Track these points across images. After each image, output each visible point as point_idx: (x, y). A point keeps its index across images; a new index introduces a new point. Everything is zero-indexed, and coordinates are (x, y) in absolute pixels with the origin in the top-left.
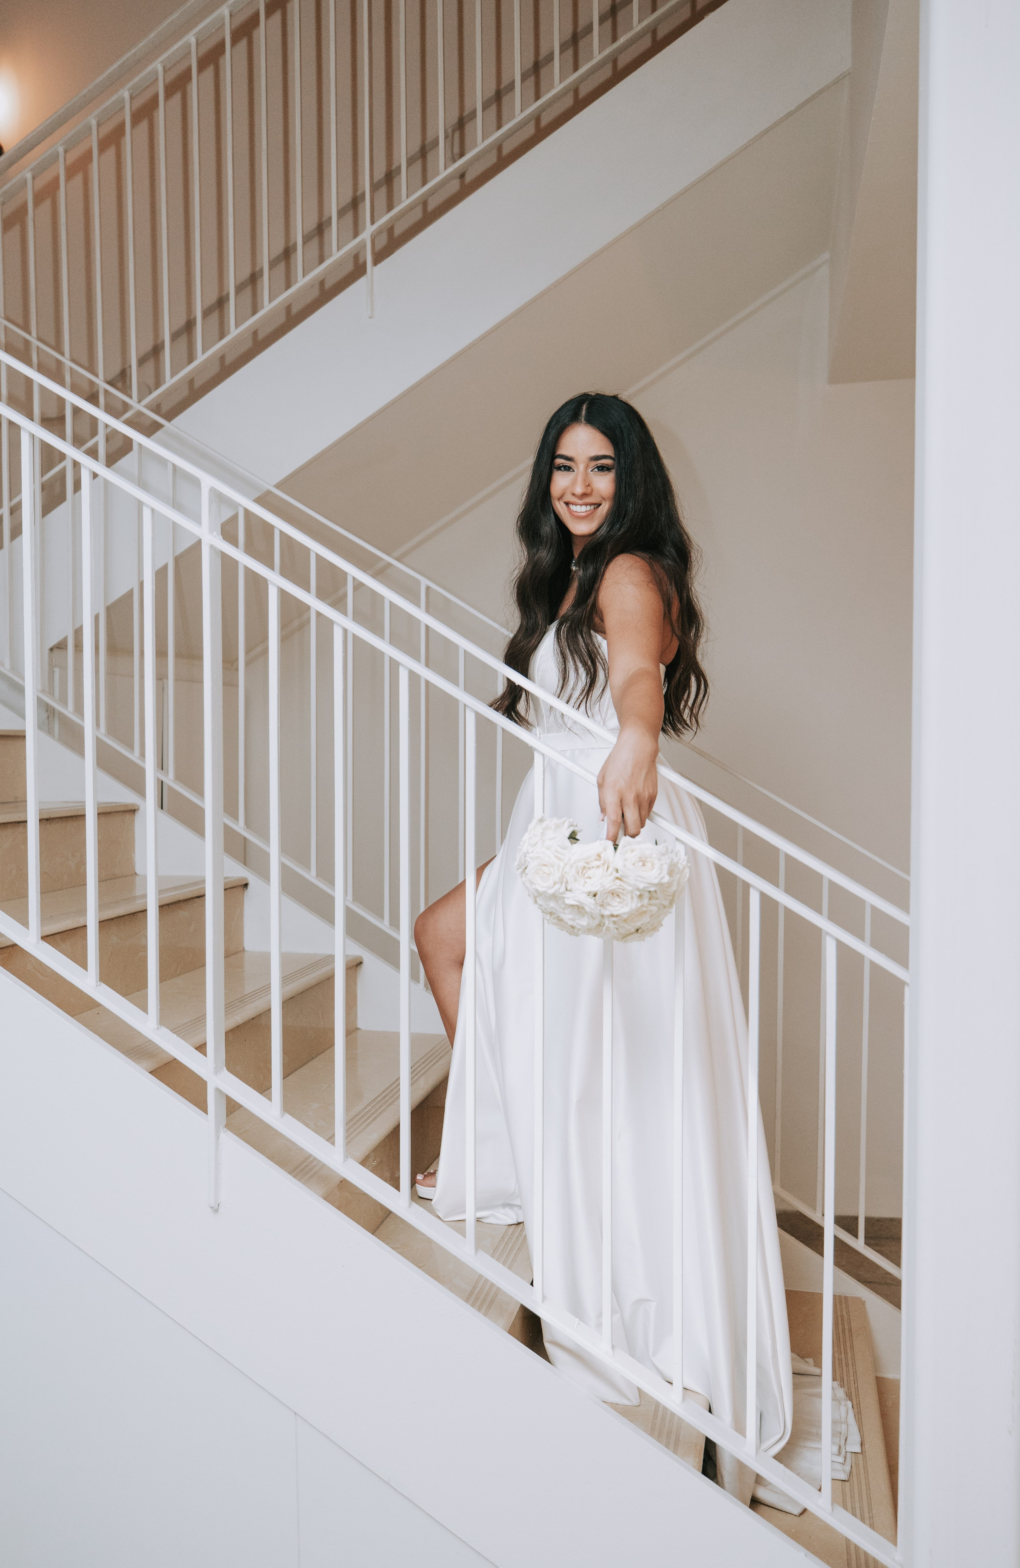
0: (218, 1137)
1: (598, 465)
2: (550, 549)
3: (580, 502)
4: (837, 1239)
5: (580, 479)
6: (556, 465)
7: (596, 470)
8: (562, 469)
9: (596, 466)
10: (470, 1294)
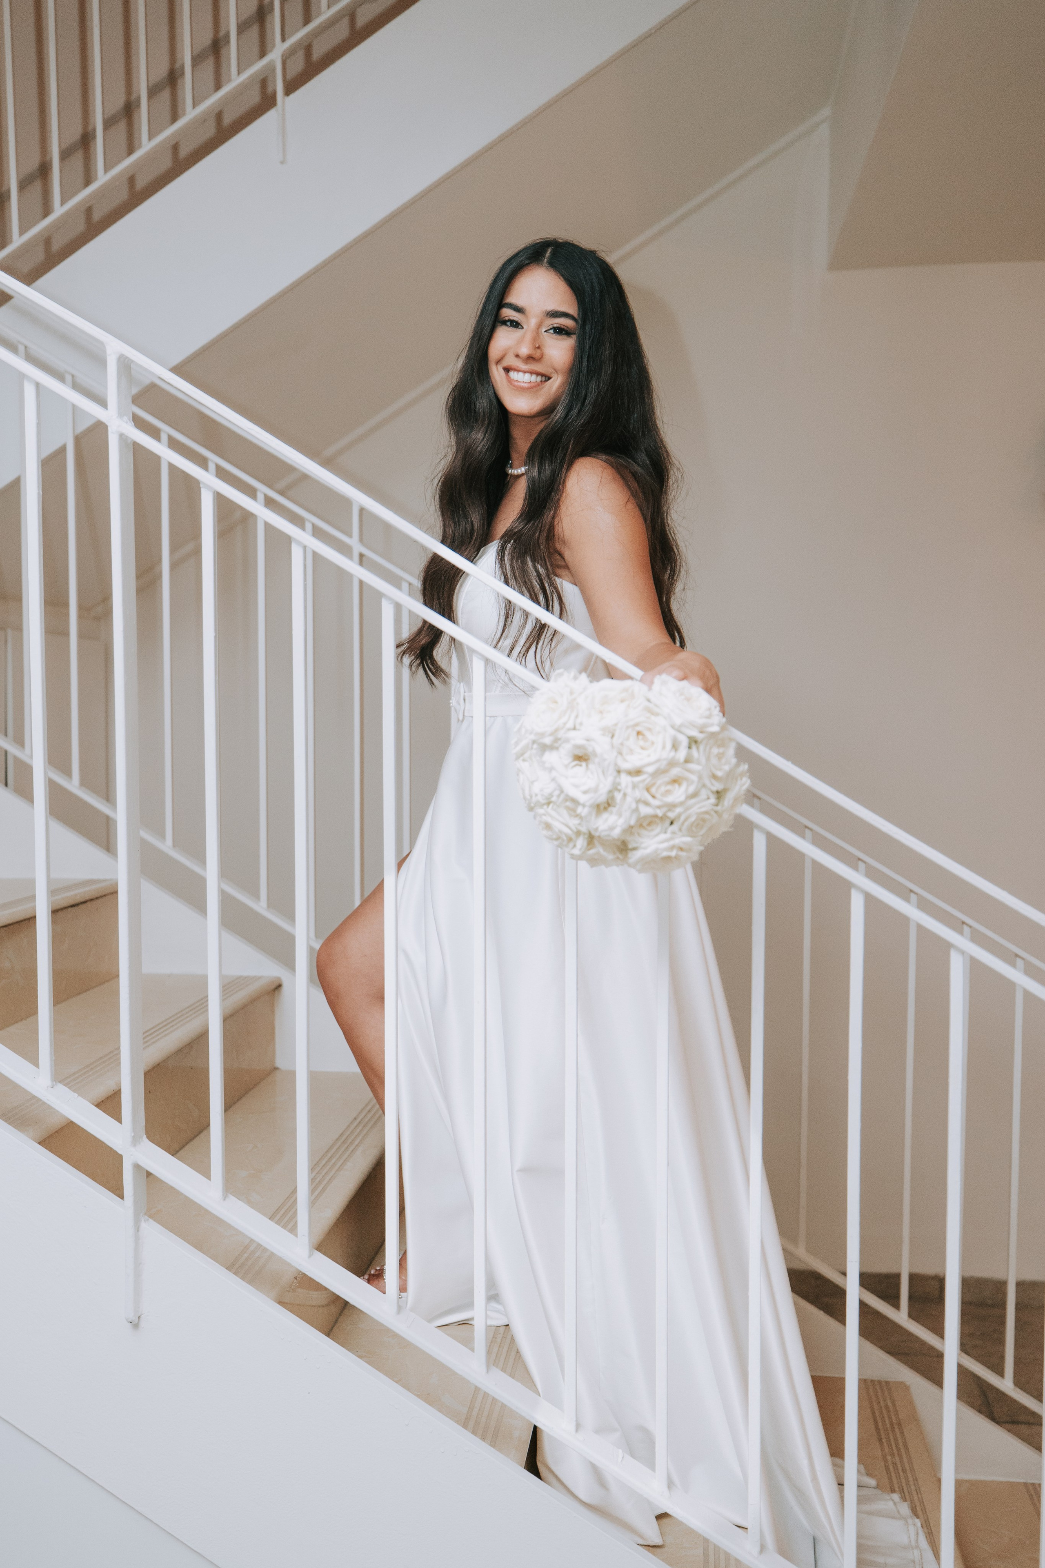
0: (137, 1229)
1: (555, 326)
2: (487, 429)
3: (524, 367)
4: (863, 1305)
5: (529, 337)
6: (502, 316)
7: (552, 331)
8: (509, 324)
9: (551, 327)
10: (468, 1419)
